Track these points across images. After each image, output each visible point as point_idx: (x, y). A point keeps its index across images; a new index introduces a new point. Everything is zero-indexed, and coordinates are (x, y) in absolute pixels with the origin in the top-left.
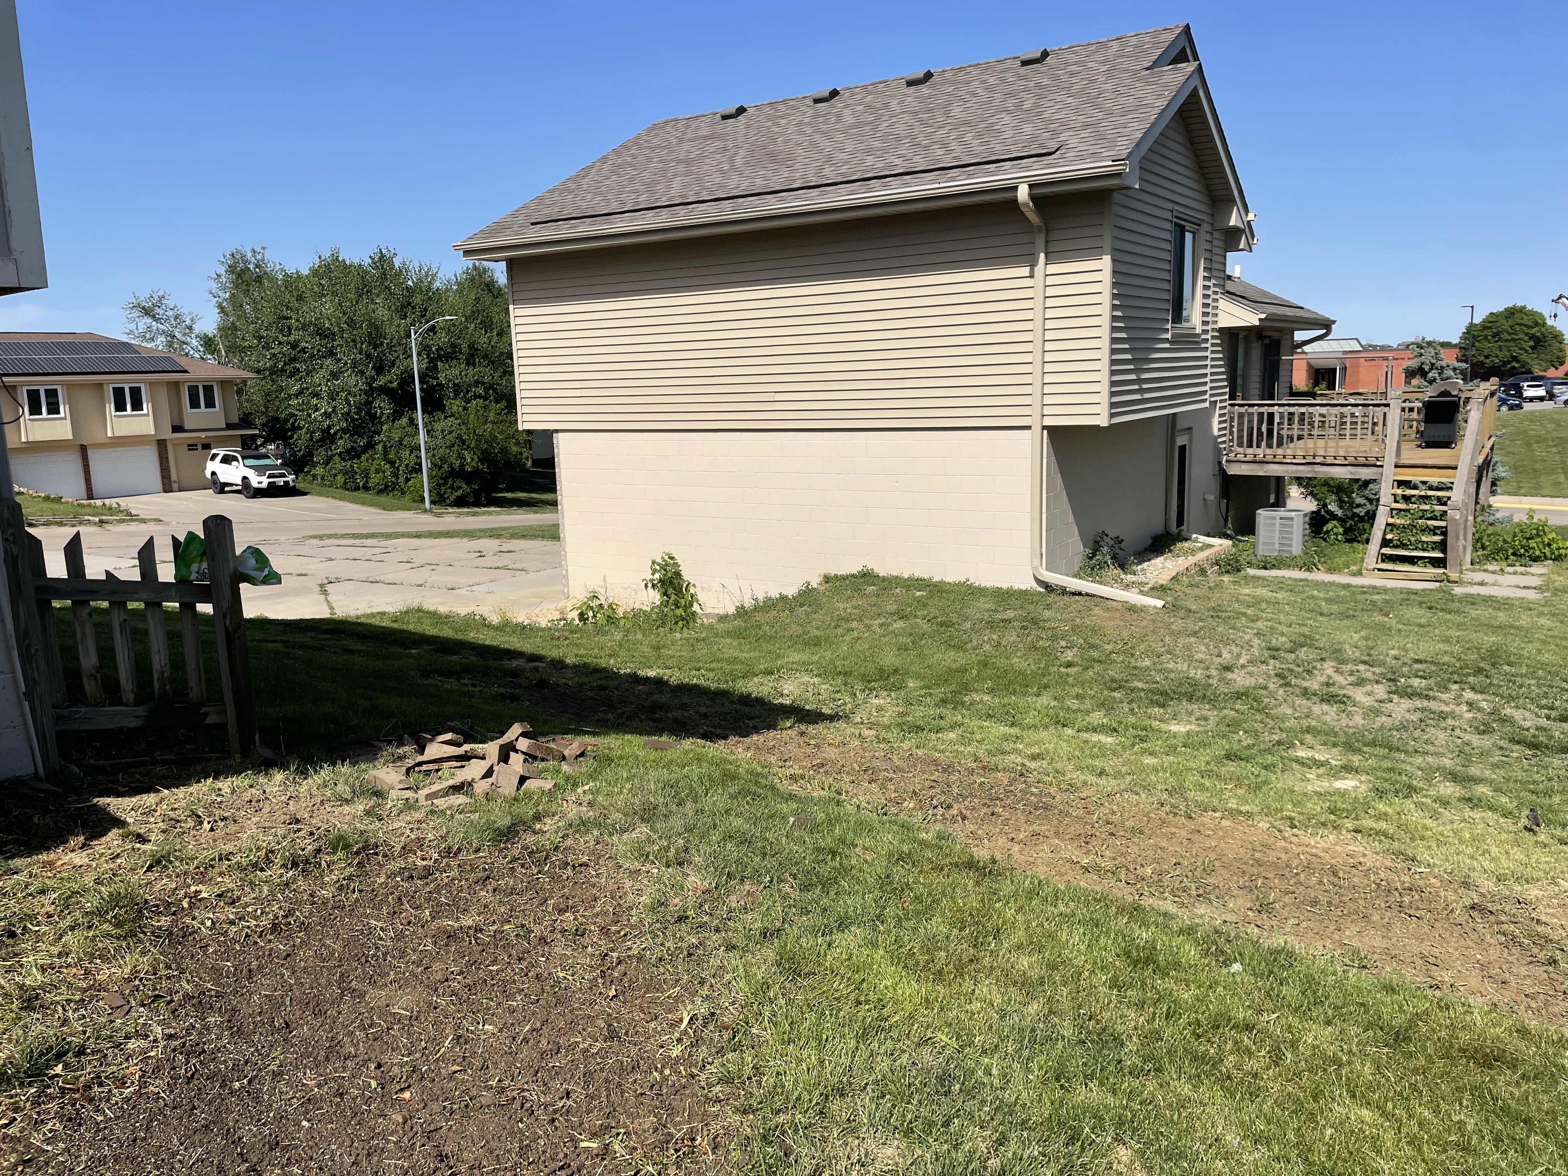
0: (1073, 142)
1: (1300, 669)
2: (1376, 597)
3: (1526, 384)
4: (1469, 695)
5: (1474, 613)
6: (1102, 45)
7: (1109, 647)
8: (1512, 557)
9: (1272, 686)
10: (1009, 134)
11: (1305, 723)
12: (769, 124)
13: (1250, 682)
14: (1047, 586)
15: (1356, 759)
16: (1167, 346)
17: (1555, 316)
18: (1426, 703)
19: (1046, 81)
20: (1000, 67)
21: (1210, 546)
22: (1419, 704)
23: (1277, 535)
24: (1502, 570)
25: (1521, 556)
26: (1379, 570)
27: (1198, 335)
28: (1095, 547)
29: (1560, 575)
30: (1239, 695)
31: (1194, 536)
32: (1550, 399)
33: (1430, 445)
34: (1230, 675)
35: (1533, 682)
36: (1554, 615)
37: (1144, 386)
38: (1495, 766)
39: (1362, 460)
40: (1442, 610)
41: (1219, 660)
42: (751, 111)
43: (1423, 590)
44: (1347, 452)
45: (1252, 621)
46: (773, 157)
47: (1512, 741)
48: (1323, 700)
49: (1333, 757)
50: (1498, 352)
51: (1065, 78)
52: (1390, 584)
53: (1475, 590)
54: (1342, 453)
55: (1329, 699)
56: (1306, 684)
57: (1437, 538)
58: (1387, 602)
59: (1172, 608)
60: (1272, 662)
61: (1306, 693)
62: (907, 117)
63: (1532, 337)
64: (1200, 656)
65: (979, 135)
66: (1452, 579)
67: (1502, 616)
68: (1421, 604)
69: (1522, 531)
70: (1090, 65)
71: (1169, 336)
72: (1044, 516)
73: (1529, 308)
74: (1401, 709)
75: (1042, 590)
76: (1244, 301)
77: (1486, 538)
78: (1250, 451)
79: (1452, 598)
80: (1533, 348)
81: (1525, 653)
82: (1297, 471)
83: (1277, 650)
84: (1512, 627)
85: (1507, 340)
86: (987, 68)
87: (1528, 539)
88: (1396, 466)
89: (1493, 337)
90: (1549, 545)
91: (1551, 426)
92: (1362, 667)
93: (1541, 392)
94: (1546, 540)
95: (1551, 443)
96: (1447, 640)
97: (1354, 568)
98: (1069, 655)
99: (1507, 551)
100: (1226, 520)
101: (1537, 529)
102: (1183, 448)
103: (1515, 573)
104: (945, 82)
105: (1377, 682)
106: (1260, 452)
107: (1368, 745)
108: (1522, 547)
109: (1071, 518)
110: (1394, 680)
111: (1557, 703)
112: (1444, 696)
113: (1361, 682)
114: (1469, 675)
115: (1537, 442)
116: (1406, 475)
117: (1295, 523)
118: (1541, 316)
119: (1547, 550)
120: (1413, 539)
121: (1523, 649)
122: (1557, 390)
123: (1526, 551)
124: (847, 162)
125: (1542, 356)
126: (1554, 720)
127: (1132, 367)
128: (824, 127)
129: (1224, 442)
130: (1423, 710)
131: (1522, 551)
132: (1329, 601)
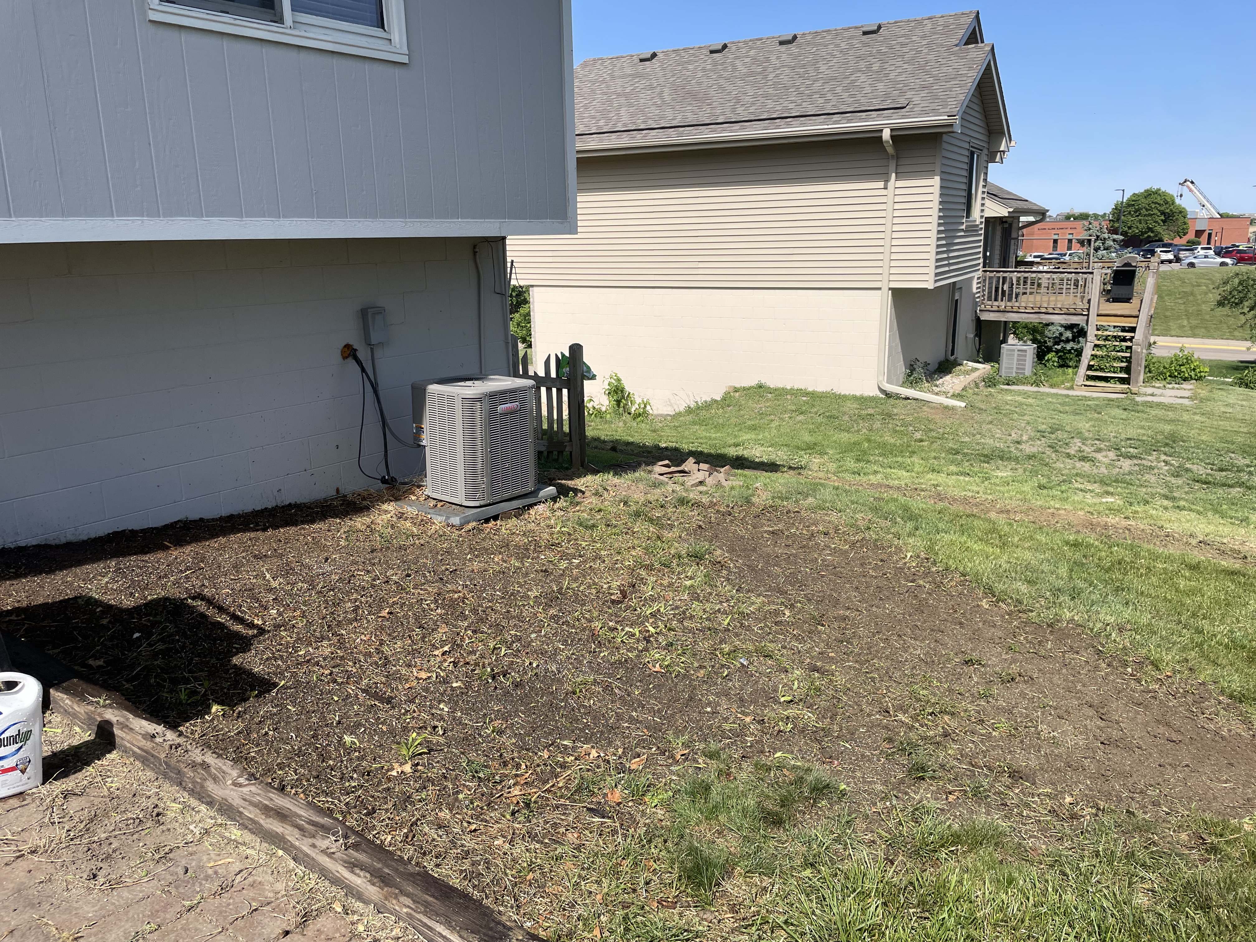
0: (917, 100)
1: (1061, 443)
2: (1089, 403)
3: (1159, 250)
4: (1163, 457)
5: (1153, 413)
6: (919, 22)
7: (941, 431)
8: (1169, 378)
9: (1048, 453)
10: (868, 90)
11: (1073, 471)
12: (680, 68)
13: (1034, 450)
14: (888, 395)
15: (1111, 489)
16: (962, 234)
17: (1181, 196)
18: (1140, 462)
19: (884, 49)
20: (846, 34)
21: (977, 369)
22: (1136, 462)
23: (1015, 362)
24: (1164, 386)
25: (1175, 376)
26: (1085, 386)
27: (978, 225)
28: (911, 368)
29: (1203, 390)
30: (1030, 457)
31: (965, 362)
32: (1177, 262)
33: (1116, 300)
34: (1020, 447)
35: (1199, 451)
36: (1203, 414)
37: (951, 261)
38: (1186, 493)
39: (1072, 311)
40: (1133, 411)
41: (1010, 438)
42: (660, 56)
43: (1117, 399)
44: (1062, 305)
45: (1022, 416)
46: (694, 96)
47: (1194, 480)
48: (1080, 460)
49: (1096, 488)
50: (1138, 224)
51: (898, 47)
52: (1095, 395)
53: (1150, 399)
54: (1059, 306)
55: (1083, 459)
56: (1068, 451)
57: (1124, 365)
58: (1097, 405)
59: (971, 406)
60: (1042, 439)
61: (1068, 456)
62: (787, 71)
63: (1163, 213)
64: (998, 435)
65: (846, 90)
66: (1133, 392)
67: (1171, 415)
68: (1118, 407)
69: (1176, 360)
70: (914, 38)
71: (963, 227)
72: (887, 347)
73: (1163, 189)
74: (1126, 465)
75: (884, 396)
76: (996, 198)
77: (1152, 365)
78: (996, 303)
79: (1137, 404)
80: (1164, 221)
81: (1191, 435)
82: (1028, 318)
83: (1044, 432)
84: (1178, 421)
85: (1145, 215)
86: (837, 34)
87: (1180, 366)
88: (1098, 315)
89: (1135, 212)
90: (1194, 370)
91: (1178, 283)
92: (1097, 442)
93: (1170, 256)
94: (1193, 367)
95: (1178, 296)
96: (1142, 428)
97: (1067, 384)
98: (918, 435)
99: (1165, 374)
100: (978, 352)
101: (1187, 359)
102: (957, 300)
103: (1173, 388)
104: (808, 43)
105: (1109, 450)
106: (1003, 305)
107: (1114, 481)
108: (1176, 370)
109: (900, 350)
110: (1118, 449)
111: (1216, 462)
112: (1150, 458)
113: (1099, 450)
114: (1161, 446)
115: (1167, 295)
116: (1104, 322)
117: (1028, 354)
118: (1173, 196)
119: (1193, 373)
120: (1108, 365)
121: (1189, 433)
122: (1182, 254)
123: (1179, 374)
124: (753, 104)
125: (1172, 228)
126: (1216, 470)
127: (945, 249)
128: (725, 74)
129: (979, 297)
130: (1138, 465)
131: (1176, 374)
132: (1062, 404)
